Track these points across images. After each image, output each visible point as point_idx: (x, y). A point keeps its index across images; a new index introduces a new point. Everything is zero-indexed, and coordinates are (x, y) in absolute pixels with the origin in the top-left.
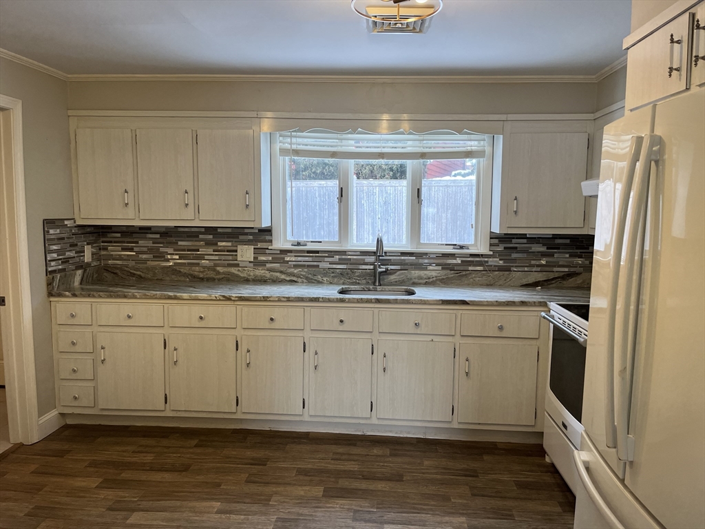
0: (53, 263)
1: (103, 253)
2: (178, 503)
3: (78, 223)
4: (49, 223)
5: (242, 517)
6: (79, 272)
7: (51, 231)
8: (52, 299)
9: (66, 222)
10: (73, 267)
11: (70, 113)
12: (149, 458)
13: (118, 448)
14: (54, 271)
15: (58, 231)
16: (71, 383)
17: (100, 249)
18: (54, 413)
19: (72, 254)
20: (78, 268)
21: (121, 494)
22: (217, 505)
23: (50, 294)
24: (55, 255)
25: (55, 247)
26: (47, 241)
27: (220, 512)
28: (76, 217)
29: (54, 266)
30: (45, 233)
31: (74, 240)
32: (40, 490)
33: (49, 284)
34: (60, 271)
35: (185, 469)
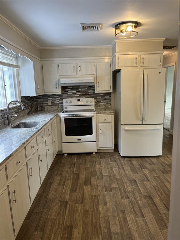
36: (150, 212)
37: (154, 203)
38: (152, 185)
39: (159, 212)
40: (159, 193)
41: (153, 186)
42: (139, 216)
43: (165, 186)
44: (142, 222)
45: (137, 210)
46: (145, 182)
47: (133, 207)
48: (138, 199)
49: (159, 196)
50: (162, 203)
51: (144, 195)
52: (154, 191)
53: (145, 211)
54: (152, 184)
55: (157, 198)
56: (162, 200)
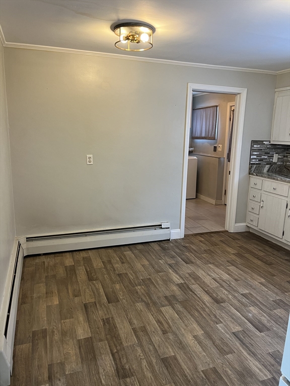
0: (253, 160)
1: (285, 158)
2: (250, 272)
3: (271, 143)
4: (254, 142)
5: (267, 290)
6: (268, 166)
7: (255, 146)
8: (250, 176)
9: (264, 142)
10: (265, 163)
11: (276, 90)
12: (261, 254)
13: (255, 246)
14: (254, 164)
15: (259, 146)
16: (251, 214)
17: (284, 157)
18: (244, 224)
19: (266, 157)
20: (267, 164)
21: (237, 259)
22: (263, 280)
23: (250, 174)
24: (255, 157)
25: (255, 153)
26: (252, 150)
27: (261, 283)
28: (271, 140)
29: (253, 161)
30: (252, 146)
31: (268, 151)
32: (216, 245)
33: (250, 169)
34: (257, 164)
35: (270, 264)
36: (209, 284)
37: (208, 294)
38: (224, 323)
39: (199, 285)
40: (207, 310)
41: (222, 322)
42: (218, 279)
43: (202, 327)
44: (213, 275)
45: (224, 284)
46: (240, 329)
47: (230, 286)
48: (230, 297)
49: (205, 304)
50: (199, 296)
51: (227, 303)
52: (216, 313)
53: (214, 285)
54: (225, 326)
55: (208, 302)
56: (201, 300)
